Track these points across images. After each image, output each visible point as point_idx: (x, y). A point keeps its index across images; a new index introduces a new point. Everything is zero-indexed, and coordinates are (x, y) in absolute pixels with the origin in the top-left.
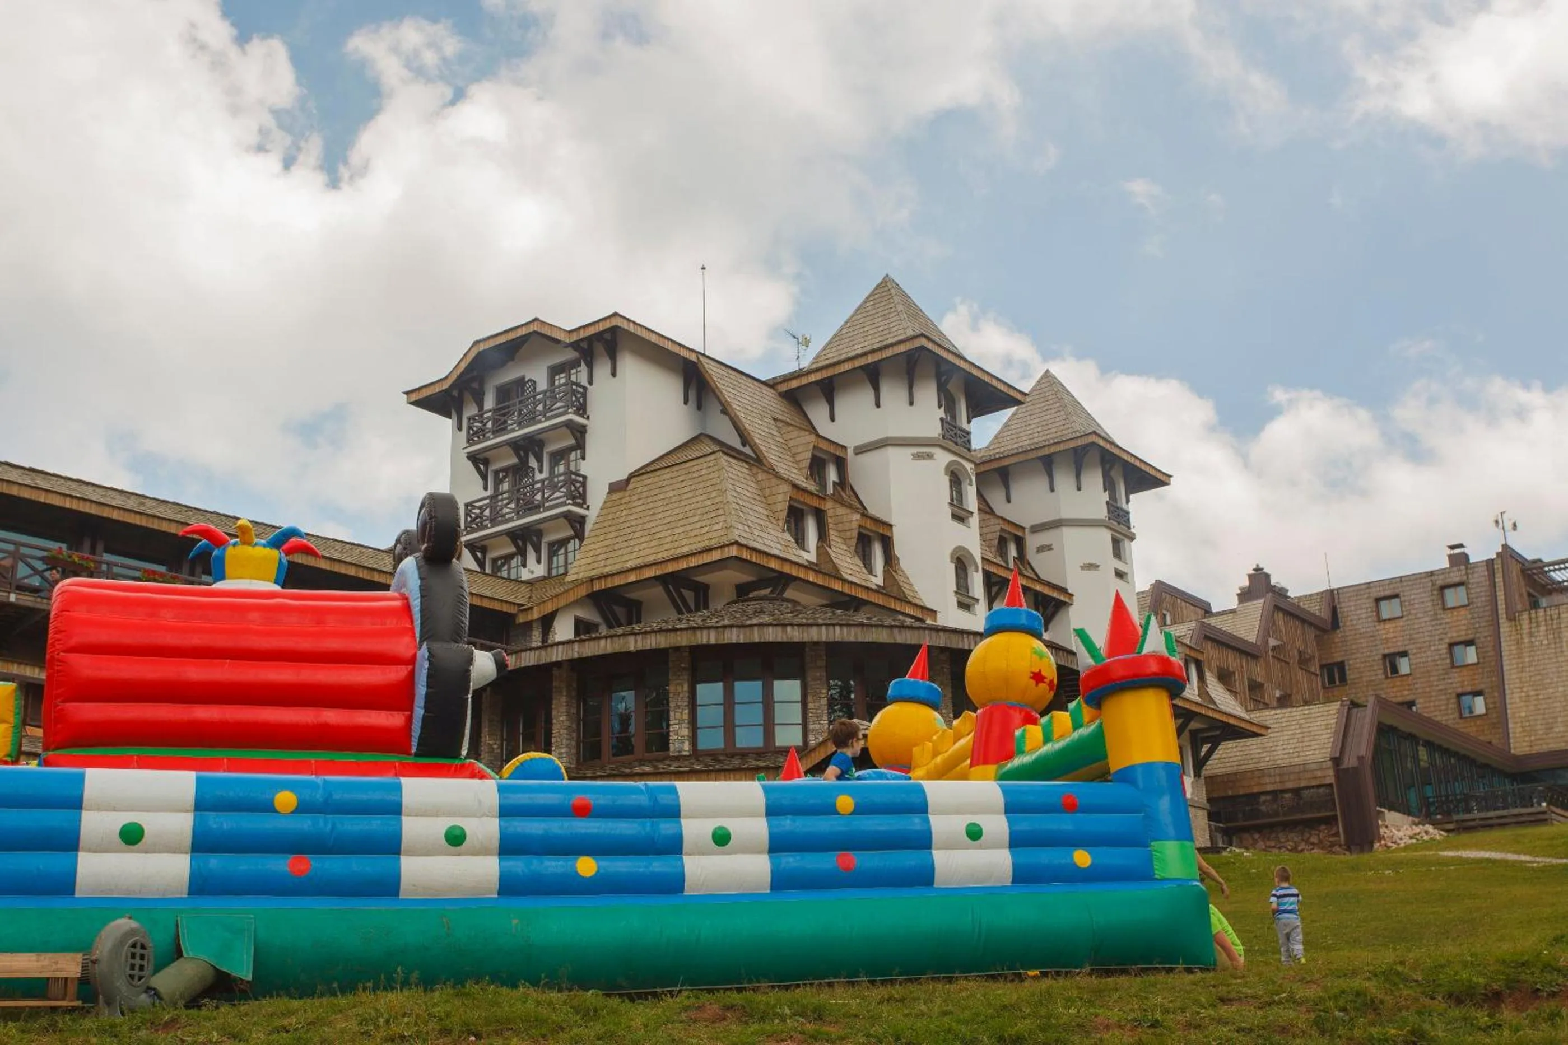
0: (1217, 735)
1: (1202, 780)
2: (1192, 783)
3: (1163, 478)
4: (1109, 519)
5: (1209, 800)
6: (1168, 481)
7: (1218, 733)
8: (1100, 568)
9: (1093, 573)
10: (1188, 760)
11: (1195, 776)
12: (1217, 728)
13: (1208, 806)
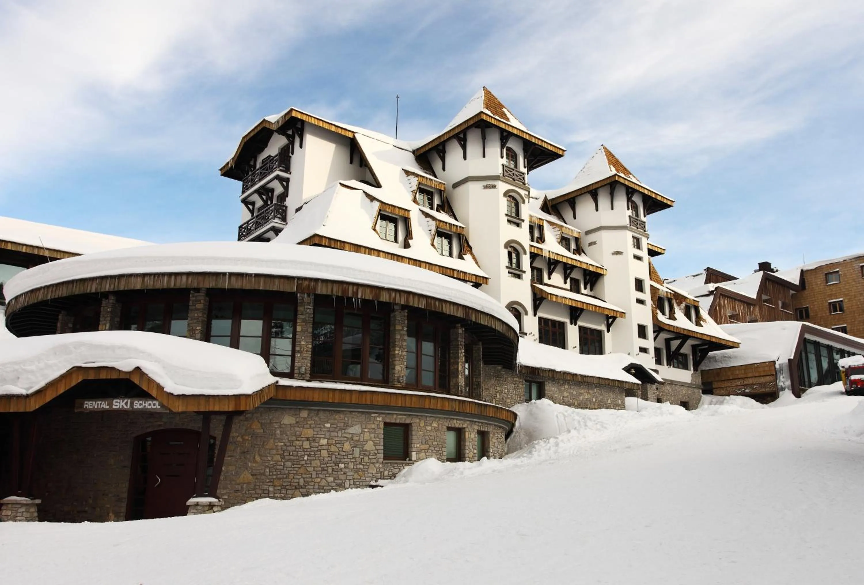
0: (707, 348)
1: (699, 373)
2: (692, 374)
3: (669, 203)
4: (630, 225)
5: (703, 383)
6: (672, 205)
7: (707, 347)
8: (623, 254)
9: (619, 256)
10: (690, 362)
11: (694, 370)
12: (705, 345)
13: (702, 387)
